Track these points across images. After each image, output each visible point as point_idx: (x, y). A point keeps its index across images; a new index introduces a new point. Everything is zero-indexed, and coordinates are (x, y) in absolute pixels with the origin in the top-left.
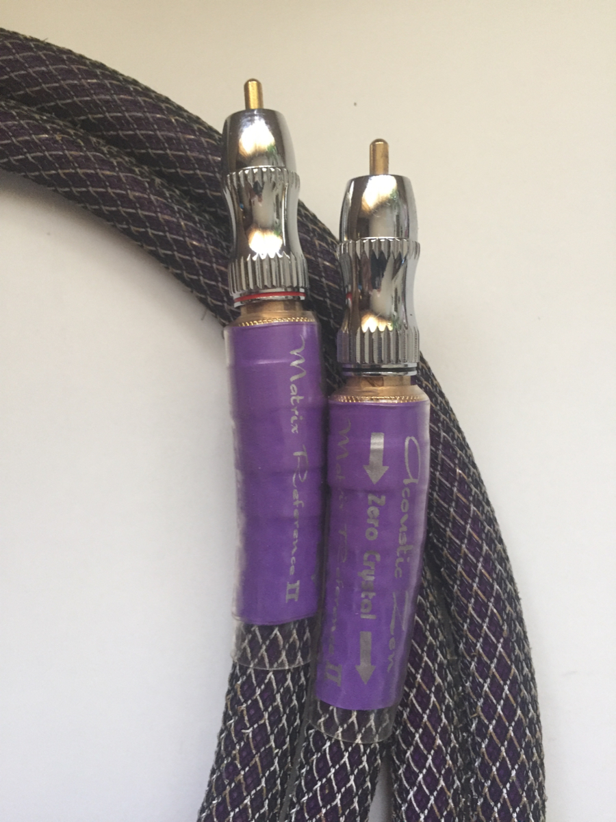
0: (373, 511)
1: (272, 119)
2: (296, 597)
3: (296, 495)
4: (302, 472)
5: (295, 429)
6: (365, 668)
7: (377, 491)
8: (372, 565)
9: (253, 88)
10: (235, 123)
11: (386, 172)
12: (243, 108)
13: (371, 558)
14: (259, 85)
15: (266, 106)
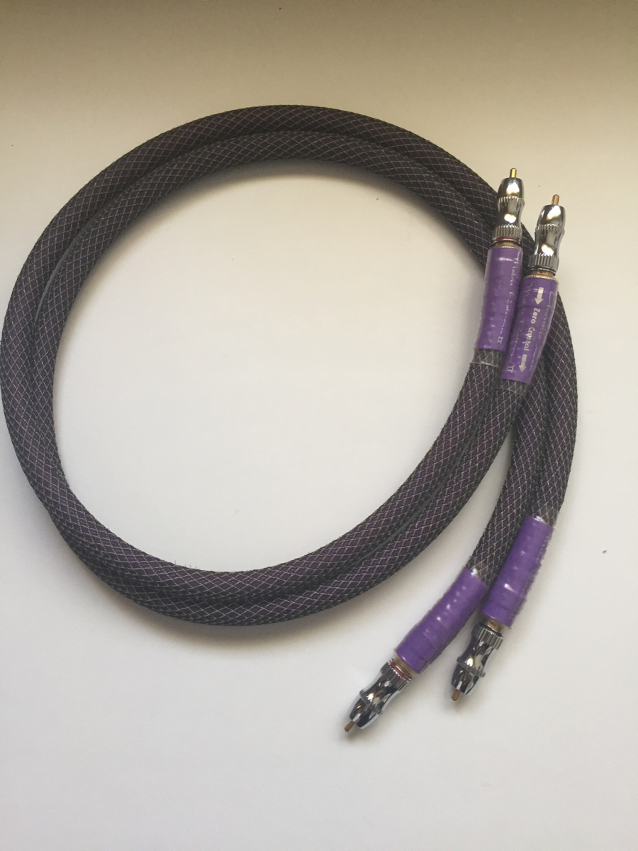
0: (535, 314)
1: (520, 182)
2: (501, 342)
3: (507, 307)
4: (511, 300)
5: (511, 284)
6: (522, 367)
7: (538, 307)
8: (531, 332)
9: (514, 171)
10: (506, 183)
11: (557, 205)
12: (508, 177)
13: (532, 330)
14: (516, 171)
15: (517, 177)
